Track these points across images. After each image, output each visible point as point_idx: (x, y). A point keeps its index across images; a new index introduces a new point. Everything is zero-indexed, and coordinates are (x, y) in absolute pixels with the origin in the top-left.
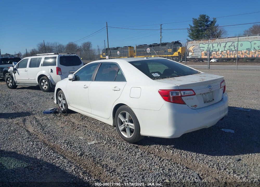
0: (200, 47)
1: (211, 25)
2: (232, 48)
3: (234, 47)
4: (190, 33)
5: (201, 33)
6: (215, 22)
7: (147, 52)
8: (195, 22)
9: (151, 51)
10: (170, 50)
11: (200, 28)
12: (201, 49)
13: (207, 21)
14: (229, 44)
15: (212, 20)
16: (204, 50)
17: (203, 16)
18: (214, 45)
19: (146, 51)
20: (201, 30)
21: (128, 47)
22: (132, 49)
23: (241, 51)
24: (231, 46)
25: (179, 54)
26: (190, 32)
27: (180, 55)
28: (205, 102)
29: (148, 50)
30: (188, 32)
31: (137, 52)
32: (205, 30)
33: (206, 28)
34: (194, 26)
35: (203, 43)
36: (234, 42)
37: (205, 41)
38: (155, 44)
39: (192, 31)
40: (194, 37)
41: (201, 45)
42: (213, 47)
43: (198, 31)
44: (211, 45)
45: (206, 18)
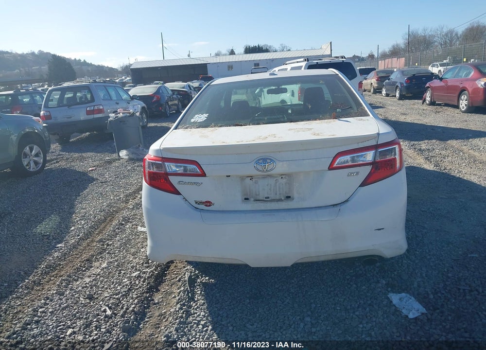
28: (246, 199)
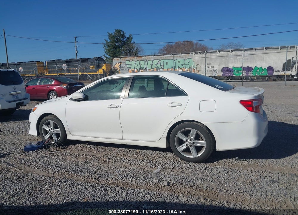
0: (127, 65)
1: (128, 42)
2: (159, 65)
3: (161, 65)
4: (106, 49)
5: (118, 49)
6: (132, 38)
7: (64, 69)
8: (111, 36)
9: (68, 67)
10: (92, 67)
11: (117, 44)
12: (128, 66)
13: (123, 37)
14: (155, 62)
15: (128, 36)
16: (131, 68)
17: (119, 31)
18: (141, 62)
19: (61, 67)
20: (118, 45)
21: (35, 62)
22: (41, 65)
23: (167, 69)
24: (157, 64)
25: (103, 72)
26: (106, 47)
27: (105, 73)
29: (65, 66)
30: (104, 48)
31: (48, 68)
32: (122, 46)
33: (122, 44)
34: (110, 41)
35: (129, 61)
36: (160, 60)
37: (132, 58)
38: (73, 59)
39: (109, 46)
40: (111, 53)
41: (128, 63)
42: (140, 65)
43: (115, 47)
44: (138, 62)
45: (122, 33)
